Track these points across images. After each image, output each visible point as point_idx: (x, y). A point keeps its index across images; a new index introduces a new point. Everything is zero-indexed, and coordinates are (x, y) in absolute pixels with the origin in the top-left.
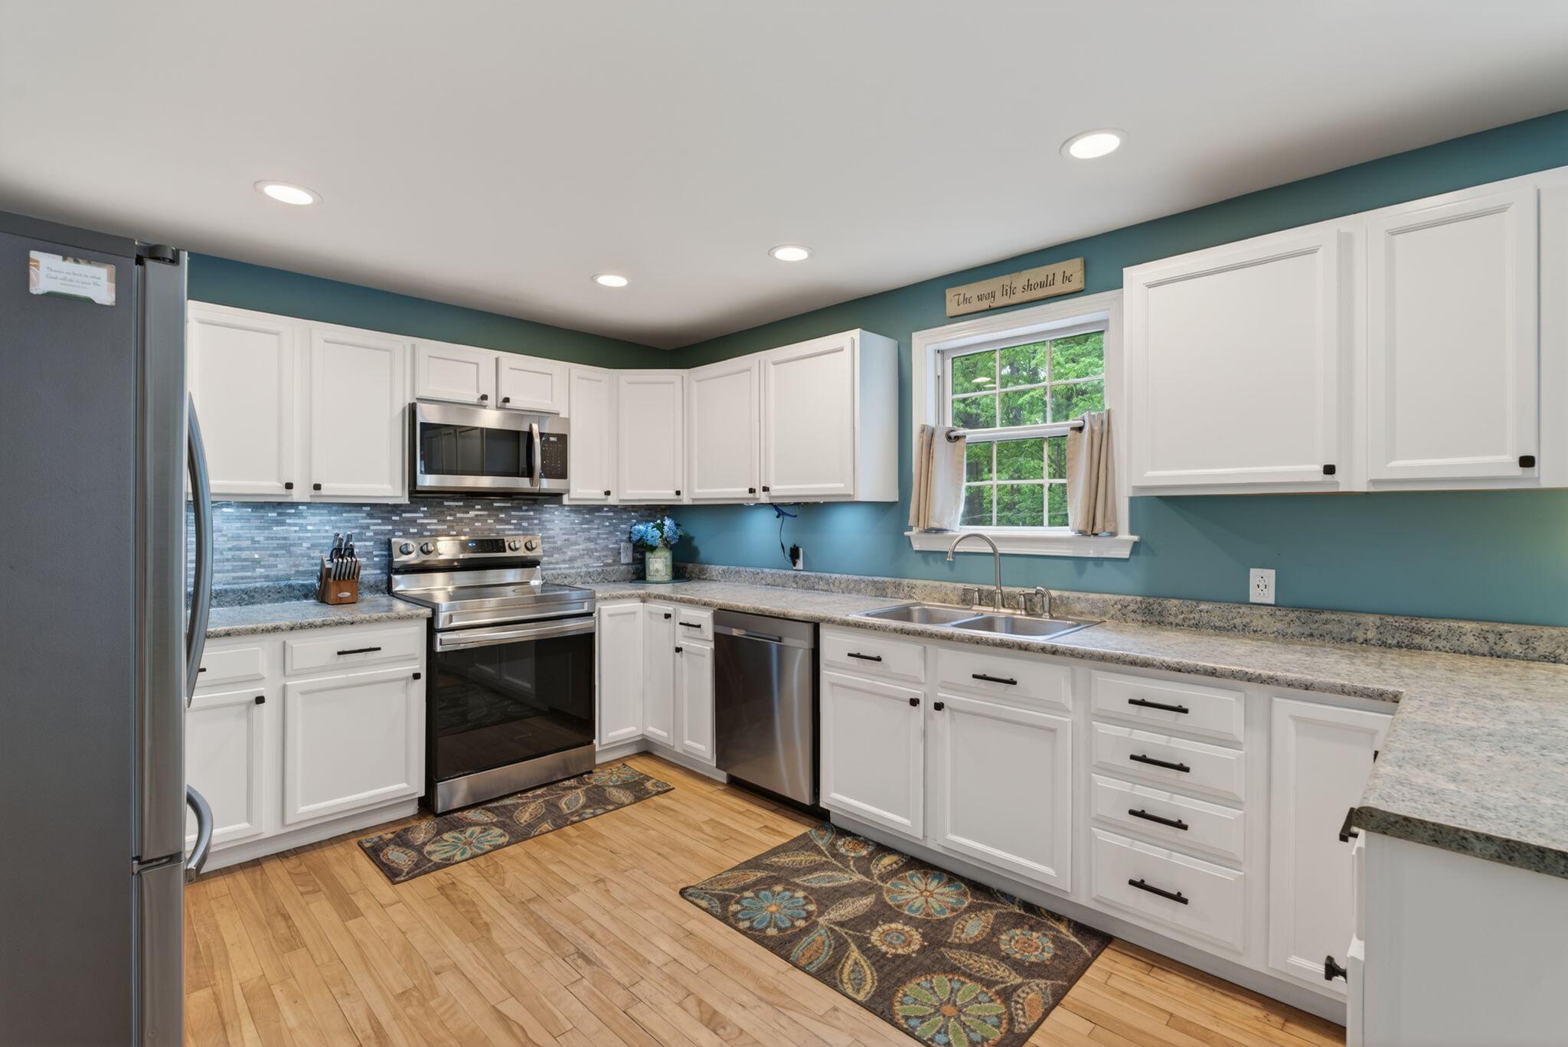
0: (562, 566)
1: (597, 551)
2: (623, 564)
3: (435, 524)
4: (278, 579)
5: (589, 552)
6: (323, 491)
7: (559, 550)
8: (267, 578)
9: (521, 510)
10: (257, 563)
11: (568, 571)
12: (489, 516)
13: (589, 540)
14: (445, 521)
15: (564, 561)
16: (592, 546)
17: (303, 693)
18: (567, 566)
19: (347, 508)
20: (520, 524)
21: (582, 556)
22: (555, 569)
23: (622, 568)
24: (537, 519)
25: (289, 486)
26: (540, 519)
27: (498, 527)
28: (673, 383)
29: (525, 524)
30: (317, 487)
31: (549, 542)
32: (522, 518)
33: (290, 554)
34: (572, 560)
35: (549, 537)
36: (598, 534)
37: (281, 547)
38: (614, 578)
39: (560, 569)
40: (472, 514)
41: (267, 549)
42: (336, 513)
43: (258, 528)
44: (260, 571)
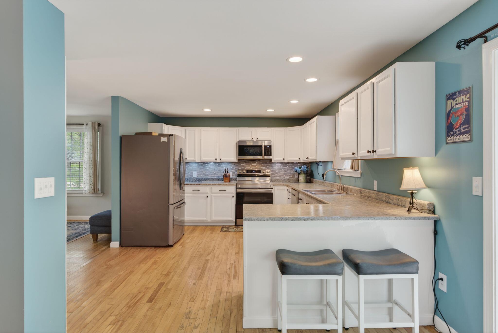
0: (278, 177)
1: (287, 174)
2: (295, 178)
3: (246, 167)
4: (218, 177)
5: (285, 174)
6: (222, 160)
7: (276, 173)
8: (217, 176)
9: (267, 163)
10: (215, 174)
11: (279, 179)
12: (259, 165)
13: (285, 171)
14: (249, 166)
15: (278, 176)
16: (286, 173)
17: (214, 197)
18: (279, 177)
19: (230, 163)
20: (267, 167)
21: (283, 175)
22: (276, 178)
23: (294, 179)
24: (271, 165)
25: (216, 159)
26: (272, 166)
27: (261, 167)
28: (298, 130)
29: (268, 167)
30: (221, 159)
31: (274, 171)
32: (267, 165)
33: (221, 172)
34: (280, 176)
35: (274, 170)
36: (288, 170)
37: (219, 171)
38: (292, 181)
39: (277, 178)
40: (255, 164)
41: (217, 171)
42: (229, 164)
43: (216, 167)
44: (215, 175)
